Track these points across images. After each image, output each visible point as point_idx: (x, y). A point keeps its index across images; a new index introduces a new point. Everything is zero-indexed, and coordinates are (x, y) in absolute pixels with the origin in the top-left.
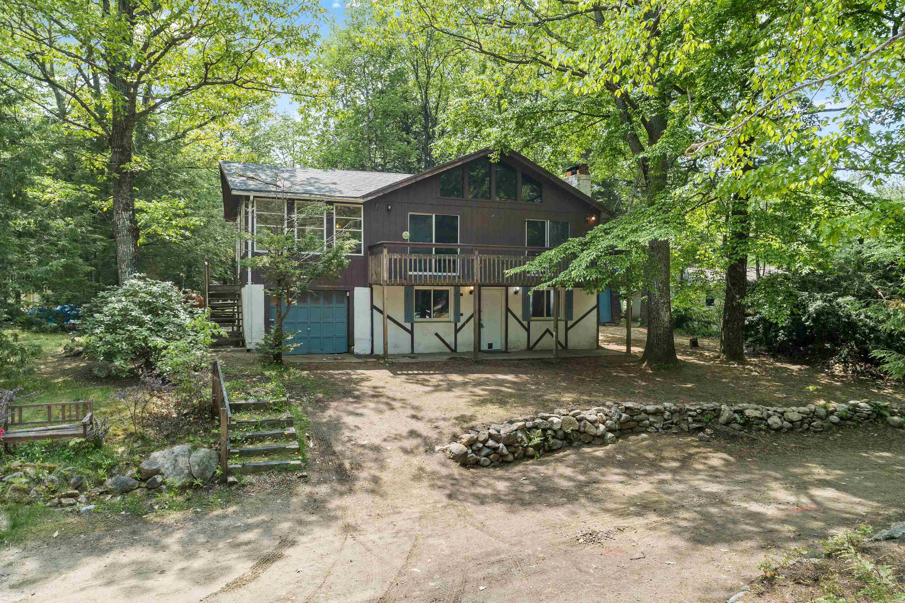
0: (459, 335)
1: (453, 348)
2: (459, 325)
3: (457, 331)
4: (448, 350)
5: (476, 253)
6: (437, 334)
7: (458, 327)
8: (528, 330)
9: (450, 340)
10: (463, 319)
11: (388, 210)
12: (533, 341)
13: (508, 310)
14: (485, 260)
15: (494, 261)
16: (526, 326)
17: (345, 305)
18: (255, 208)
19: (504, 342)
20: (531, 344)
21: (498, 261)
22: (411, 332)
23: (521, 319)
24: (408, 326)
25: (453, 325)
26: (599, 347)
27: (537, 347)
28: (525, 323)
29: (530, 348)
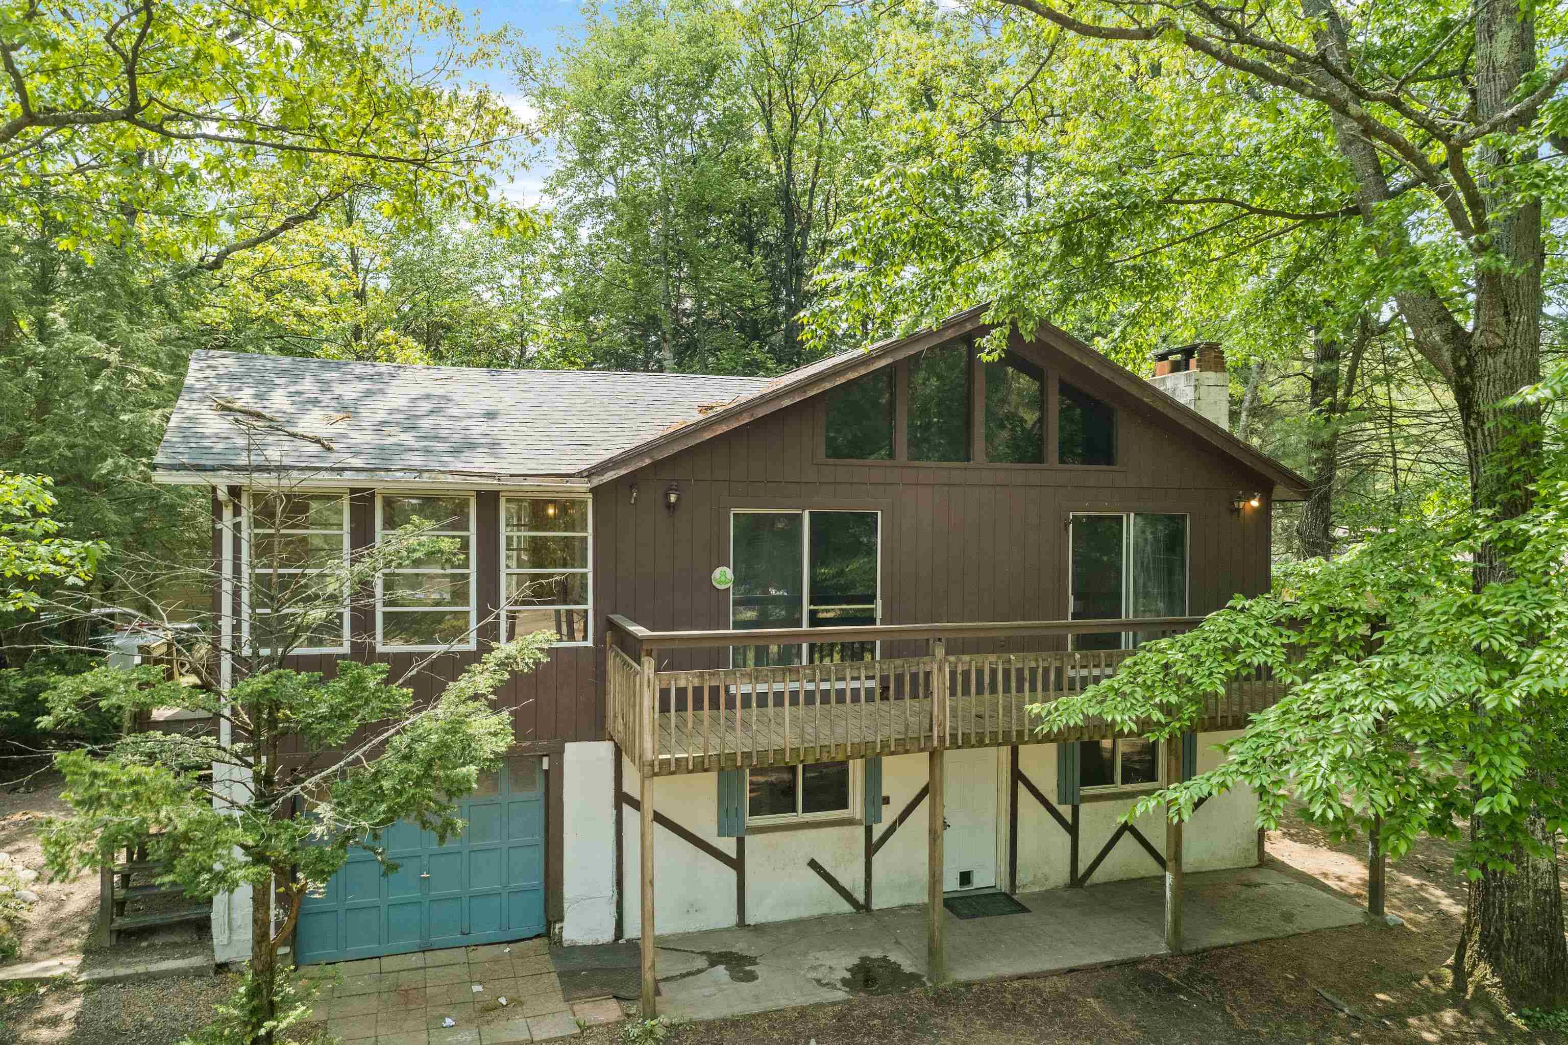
0: (877, 858)
1: (860, 897)
2: (878, 831)
3: (871, 849)
4: (846, 907)
5: (940, 651)
6: (813, 864)
7: (876, 836)
8: (1072, 829)
9: (852, 878)
10: (889, 814)
11: (669, 506)
12: (1086, 857)
13: (1017, 776)
14: (966, 674)
15: (993, 672)
16: (1069, 819)
17: (538, 791)
18: (244, 519)
19: (1005, 868)
20: (1082, 868)
21: (1006, 673)
22: (738, 864)
23: (1053, 799)
24: (728, 846)
25: (860, 831)
26: (1265, 862)
27: (1099, 876)
28: (1065, 811)
29: (1077, 881)
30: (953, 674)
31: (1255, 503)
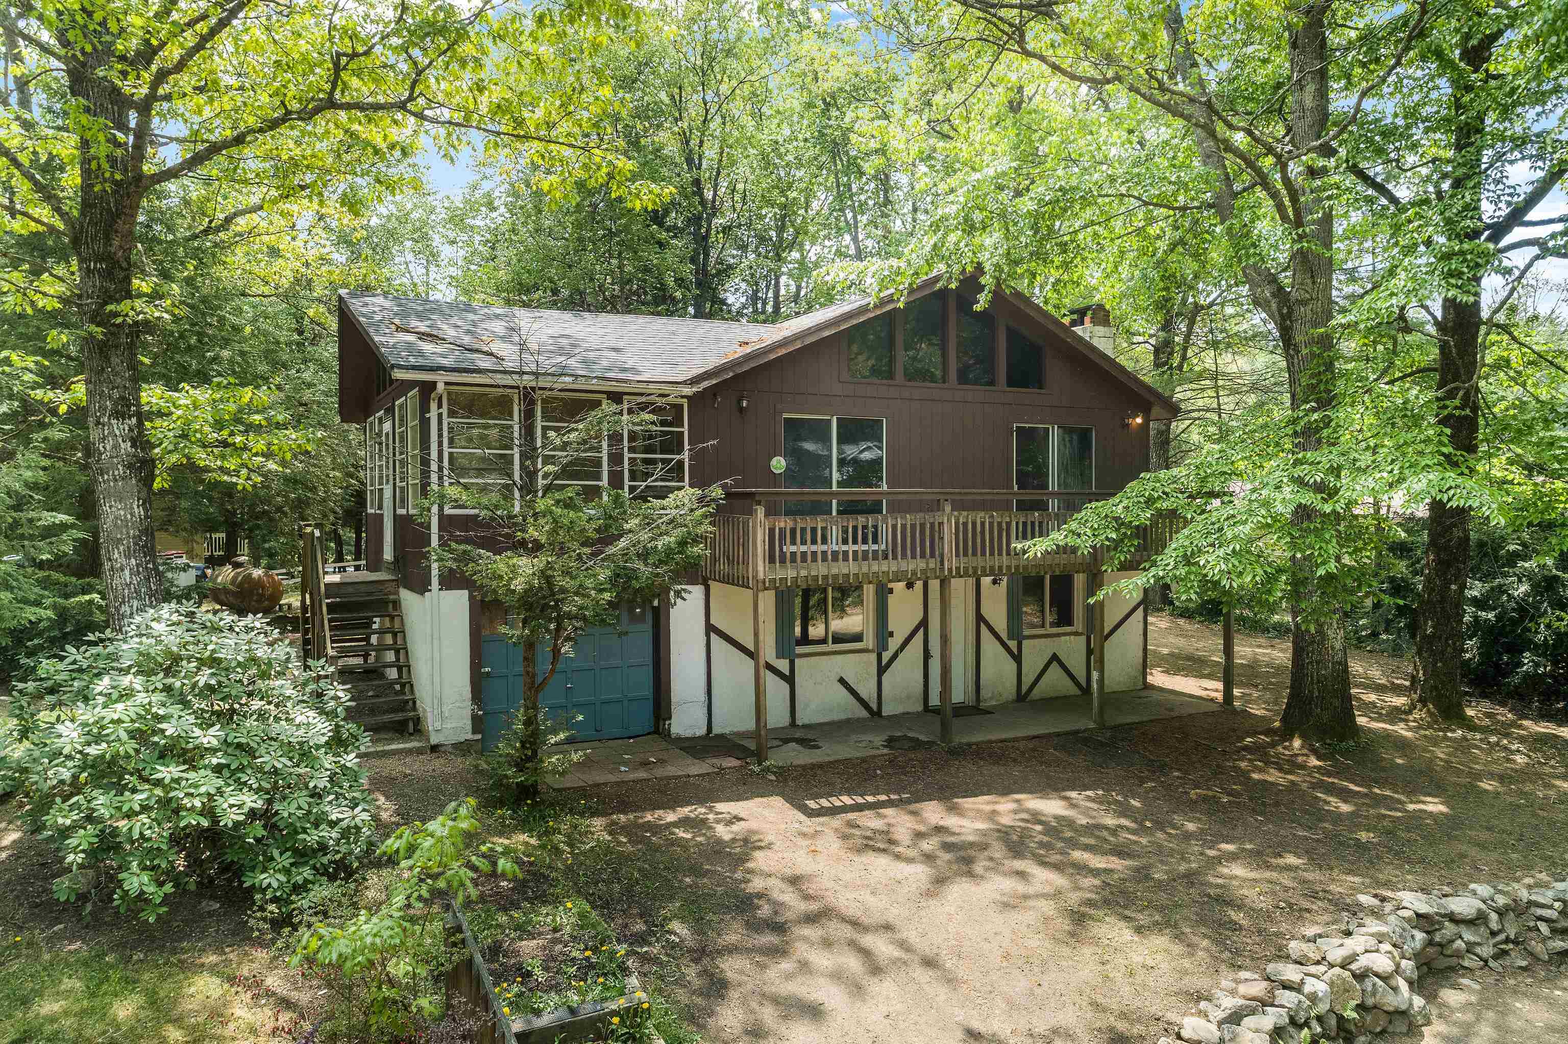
0: (885, 678)
1: (874, 706)
2: (886, 656)
3: (882, 670)
4: (864, 714)
5: (948, 508)
6: (842, 681)
7: (884, 661)
8: (1017, 658)
9: (867, 690)
10: (894, 644)
11: (741, 410)
12: (1028, 679)
13: (980, 618)
14: (965, 524)
15: (983, 524)
16: (1015, 651)
17: (649, 627)
18: (444, 410)
19: (971, 687)
20: (1024, 689)
22: (790, 679)
23: (1004, 636)
24: (783, 665)
25: (873, 657)
26: (1147, 686)
27: (1036, 693)
28: (1012, 644)
29: (1021, 697)
30: (957, 524)
31: (1139, 420)
